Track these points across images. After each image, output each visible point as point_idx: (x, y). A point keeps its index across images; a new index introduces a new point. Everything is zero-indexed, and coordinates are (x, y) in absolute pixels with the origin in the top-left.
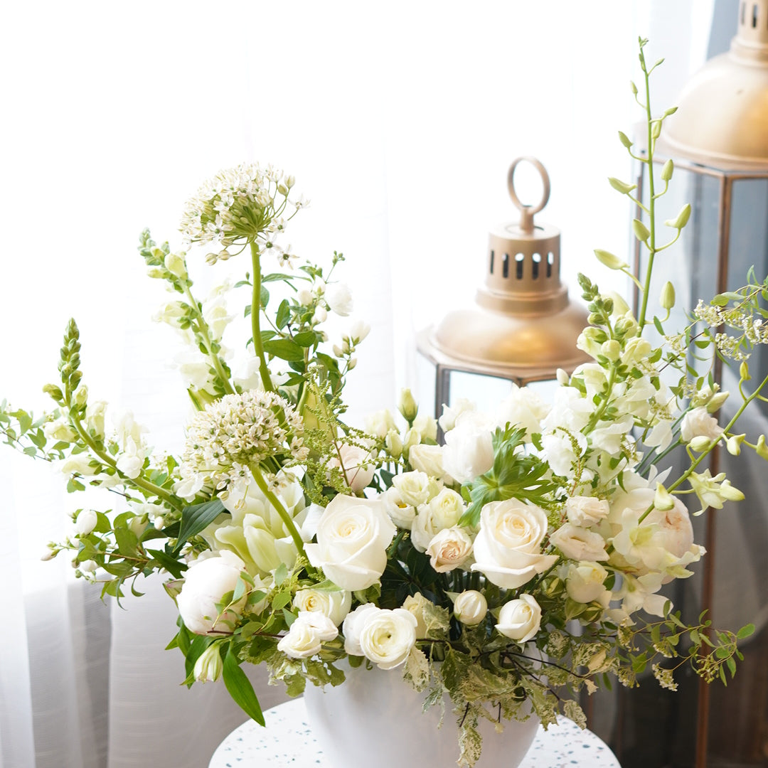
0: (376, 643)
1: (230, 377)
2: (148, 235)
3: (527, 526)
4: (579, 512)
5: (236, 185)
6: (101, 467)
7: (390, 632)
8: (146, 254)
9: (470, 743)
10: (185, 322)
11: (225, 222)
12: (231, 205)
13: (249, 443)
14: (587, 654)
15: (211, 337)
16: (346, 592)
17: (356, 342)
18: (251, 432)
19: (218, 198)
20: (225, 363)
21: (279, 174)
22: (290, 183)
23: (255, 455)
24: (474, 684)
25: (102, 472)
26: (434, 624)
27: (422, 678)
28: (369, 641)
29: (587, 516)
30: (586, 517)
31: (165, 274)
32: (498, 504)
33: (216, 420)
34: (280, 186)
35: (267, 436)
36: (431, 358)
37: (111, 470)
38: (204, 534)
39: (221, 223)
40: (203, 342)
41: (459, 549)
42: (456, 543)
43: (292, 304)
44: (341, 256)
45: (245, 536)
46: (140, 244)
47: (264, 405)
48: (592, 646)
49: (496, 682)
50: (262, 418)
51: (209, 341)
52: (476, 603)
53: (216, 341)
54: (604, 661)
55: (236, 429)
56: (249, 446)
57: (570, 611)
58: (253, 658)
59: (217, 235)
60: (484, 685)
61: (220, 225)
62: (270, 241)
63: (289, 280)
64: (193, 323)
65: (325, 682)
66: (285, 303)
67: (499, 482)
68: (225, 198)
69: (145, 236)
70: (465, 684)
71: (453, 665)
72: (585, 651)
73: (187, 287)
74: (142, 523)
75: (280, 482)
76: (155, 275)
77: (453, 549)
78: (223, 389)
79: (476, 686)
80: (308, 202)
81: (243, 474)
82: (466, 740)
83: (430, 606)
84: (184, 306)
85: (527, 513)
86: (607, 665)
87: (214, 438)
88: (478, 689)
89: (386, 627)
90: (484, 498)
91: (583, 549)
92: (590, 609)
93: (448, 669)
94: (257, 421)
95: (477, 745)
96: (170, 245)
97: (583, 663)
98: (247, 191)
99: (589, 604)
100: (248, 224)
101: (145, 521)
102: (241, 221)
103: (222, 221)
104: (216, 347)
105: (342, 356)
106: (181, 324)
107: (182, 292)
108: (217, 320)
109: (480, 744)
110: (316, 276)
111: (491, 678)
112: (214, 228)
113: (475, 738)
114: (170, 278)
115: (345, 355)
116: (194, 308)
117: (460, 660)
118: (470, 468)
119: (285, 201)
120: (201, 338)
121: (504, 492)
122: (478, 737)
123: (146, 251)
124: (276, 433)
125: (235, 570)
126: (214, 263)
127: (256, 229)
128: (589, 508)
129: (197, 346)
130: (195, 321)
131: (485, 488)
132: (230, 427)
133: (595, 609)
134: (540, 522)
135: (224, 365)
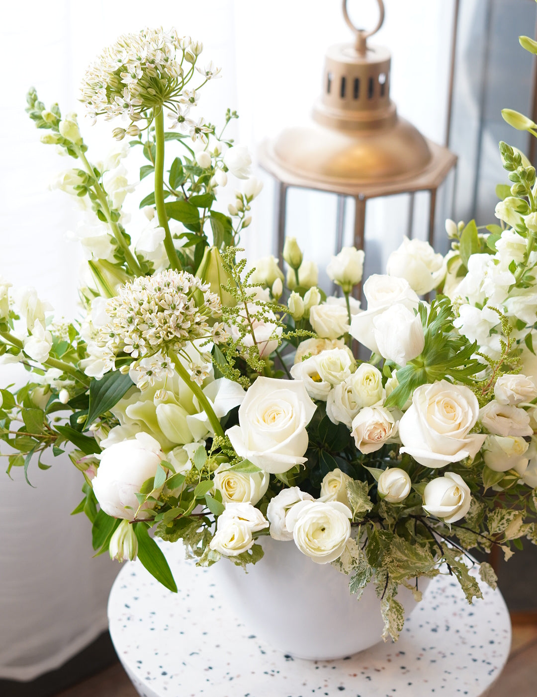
0: (311, 538)
1: (130, 244)
2: (35, 95)
3: (459, 410)
4: (509, 393)
5: (144, 55)
6: (5, 348)
7: (325, 526)
8: (35, 117)
9: (393, 615)
10: (82, 189)
11: (133, 96)
12: (140, 77)
13: (171, 333)
14: (504, 521)
15: (112, 205)
16: (266, 473)
17: (250, 199)
18: (171, 322)
19: (124, 69)
20: (124, 230)
21: (187, 40)
22: (197, 50)
23: (176, 344)
24: (396, 558)
25: (7, 352)
26: (361, 507)
27: (353, 564)
28: (303, 536)
29: (517, 395)
30: (516, 397)
31: (58, 140)
32: (428, 387)
33: (133, 307)
34: (187, 53)
35: (188, 325)
36: (274, 175)
37: (16, 349)
38: (114, 410)
39: (130, 96)
40: (101, 209)
41: (385, 430)
42: (381, 424)
43: (184, 163)
44: (235, 114)
45: (157, 413)
46: (28, 106)
47: (182, 289)
48: (509, 513)
49: (417, 555)
50: (182, 305)
51: (108, 209)
52: (404, 485)
53: (116, 210)
54: (521, 527)
55: (156, 319)
56: (171, 337)
57: (487, 479)
58: (170, 535)
59: (126, 111)
60: (405, 558)
61: (128, 99)
62: (183, 115)
63: (182, 139)
64: (91, 190)
65: (246, 562)
66: (177, 162)
67: (425, 363)
68: (131, 69)
69: (33, 96)
70: (388, 560)
71: (377, 543)
72: (502, 518)
73: (81, 152)
74: (45, 394)
75: (202, 371)
76: (48, 141)
77: (379, 431)
78: (124, 257)
79: (399, 561)
80: (218, 71)
81: (165, 365)
82: (389, 613)
83: (352, 483)
84: (81, 174)
85: (458, 395)
86: (524, 531)
87: (132, 327)
88: (401, 564)
89: (321, 521)
90: (411, 380)
91: (511, 427)
92: (508, 478)
93: (372, 547)
94: (177, 307)
95: (399, 616)
96: (60, 106)
97: (499, 530)
98: (156, 62)
99: (507, 473)
100: (155, 95)
101: (47, 392)
102: (148, 93)
103: (130, 94)
104: (115, 215)
105: (237, 215)
106: (78, 192)
107: (76, 157)
108: (118, 191)
109: (402, 615)
110: (210, 135)
111: (411, 550)
112: (122, 102)
113: (397, 610)
114: (64, 143)
115: (241, 214)
116: (91, 175)
117: (384, 538)
118: (403, 355)
119: (193, 68)
120: (99, 205)
121: (432, 373)
122: (400, 608)
123: (36, 114)
124: (197, 320)
125: (153, 454)
126: (122, 138)
127: (162, 99)
128: (519, 388)
129: (94, 214)
130: (92, 188)
131: (411, 369)
132: (150, 316)
133: (513, 478)
134: (470, 403)
135: (123, 233)
